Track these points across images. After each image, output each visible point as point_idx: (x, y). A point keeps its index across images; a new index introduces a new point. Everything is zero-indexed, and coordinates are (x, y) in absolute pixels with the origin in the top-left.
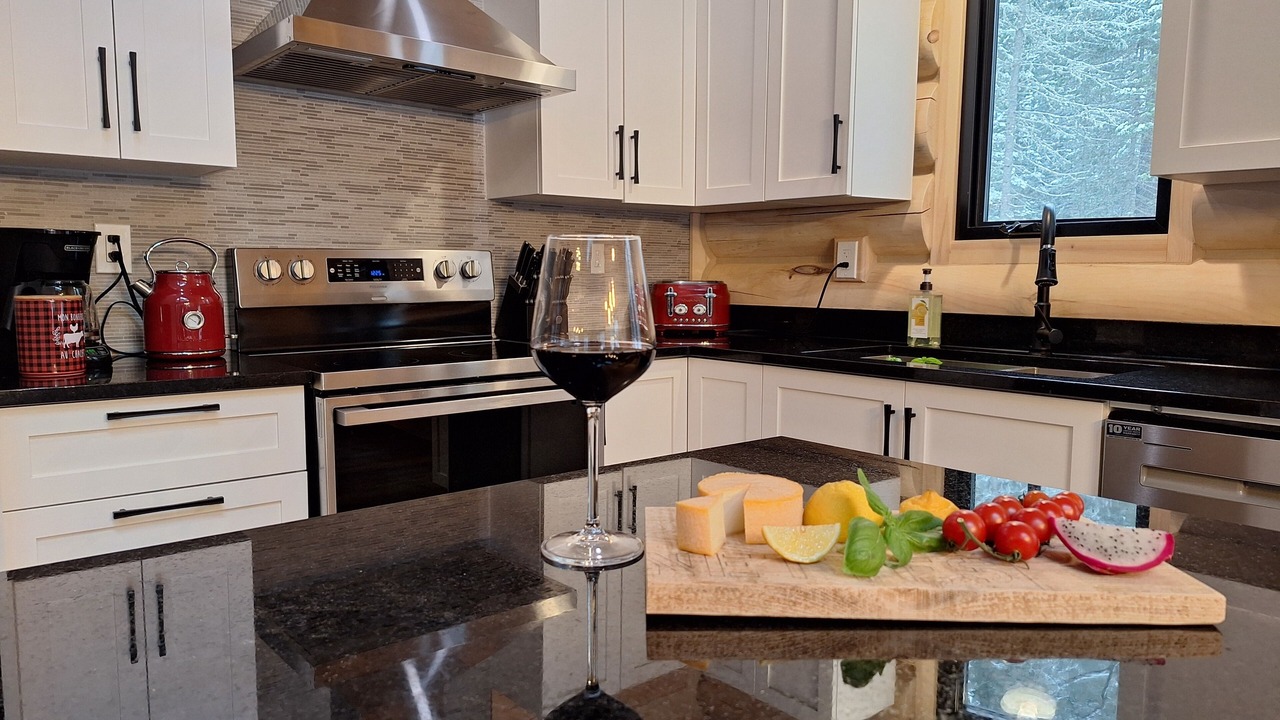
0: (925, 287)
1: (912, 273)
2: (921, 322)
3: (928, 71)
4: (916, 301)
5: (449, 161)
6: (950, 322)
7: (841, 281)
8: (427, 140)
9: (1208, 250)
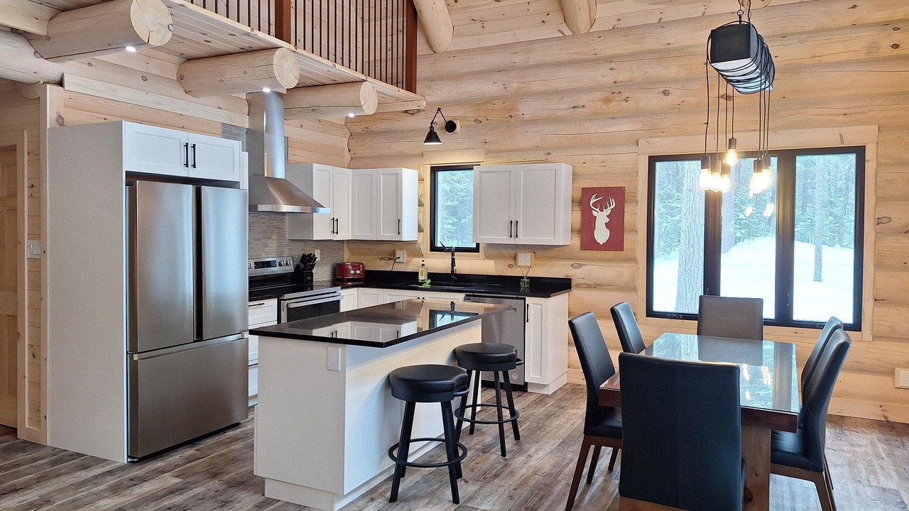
0: (423, 265)
1: (418, 261)
2: (422, 275)
3: (421, 204)
4: (421, 269)
5: (279, 228)
6: (430, 275)
7: (397, 263)
8: (273, 222)
9: (488, 257)
